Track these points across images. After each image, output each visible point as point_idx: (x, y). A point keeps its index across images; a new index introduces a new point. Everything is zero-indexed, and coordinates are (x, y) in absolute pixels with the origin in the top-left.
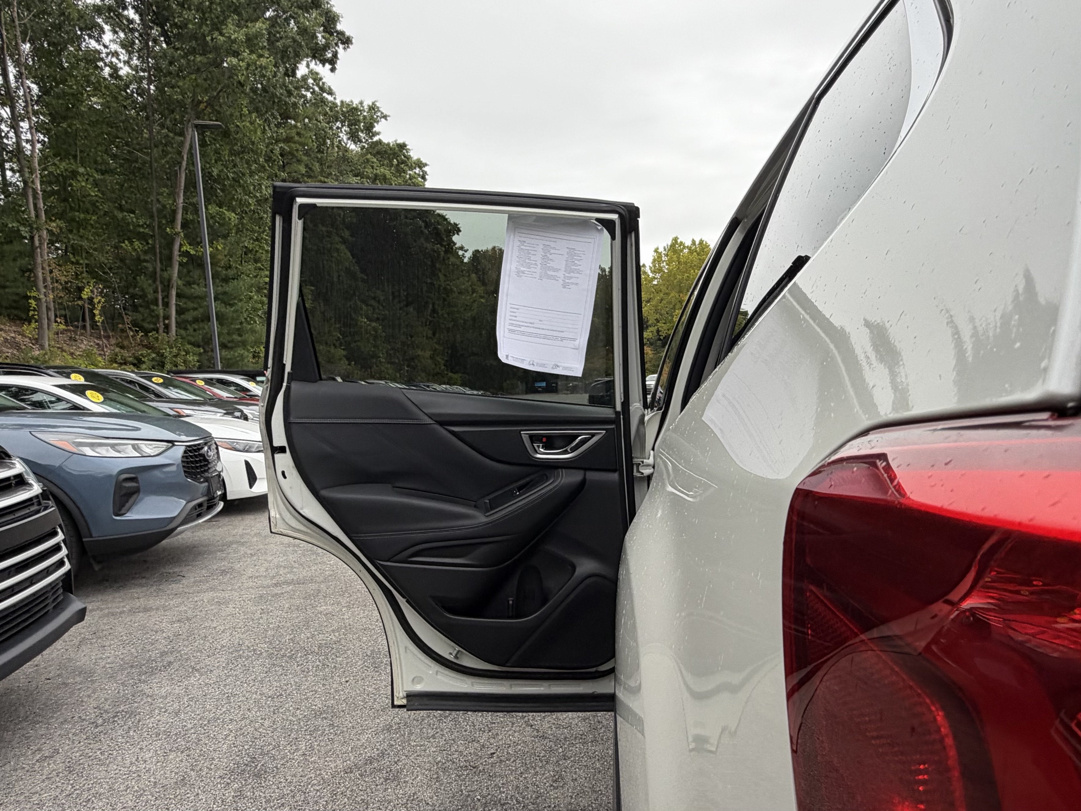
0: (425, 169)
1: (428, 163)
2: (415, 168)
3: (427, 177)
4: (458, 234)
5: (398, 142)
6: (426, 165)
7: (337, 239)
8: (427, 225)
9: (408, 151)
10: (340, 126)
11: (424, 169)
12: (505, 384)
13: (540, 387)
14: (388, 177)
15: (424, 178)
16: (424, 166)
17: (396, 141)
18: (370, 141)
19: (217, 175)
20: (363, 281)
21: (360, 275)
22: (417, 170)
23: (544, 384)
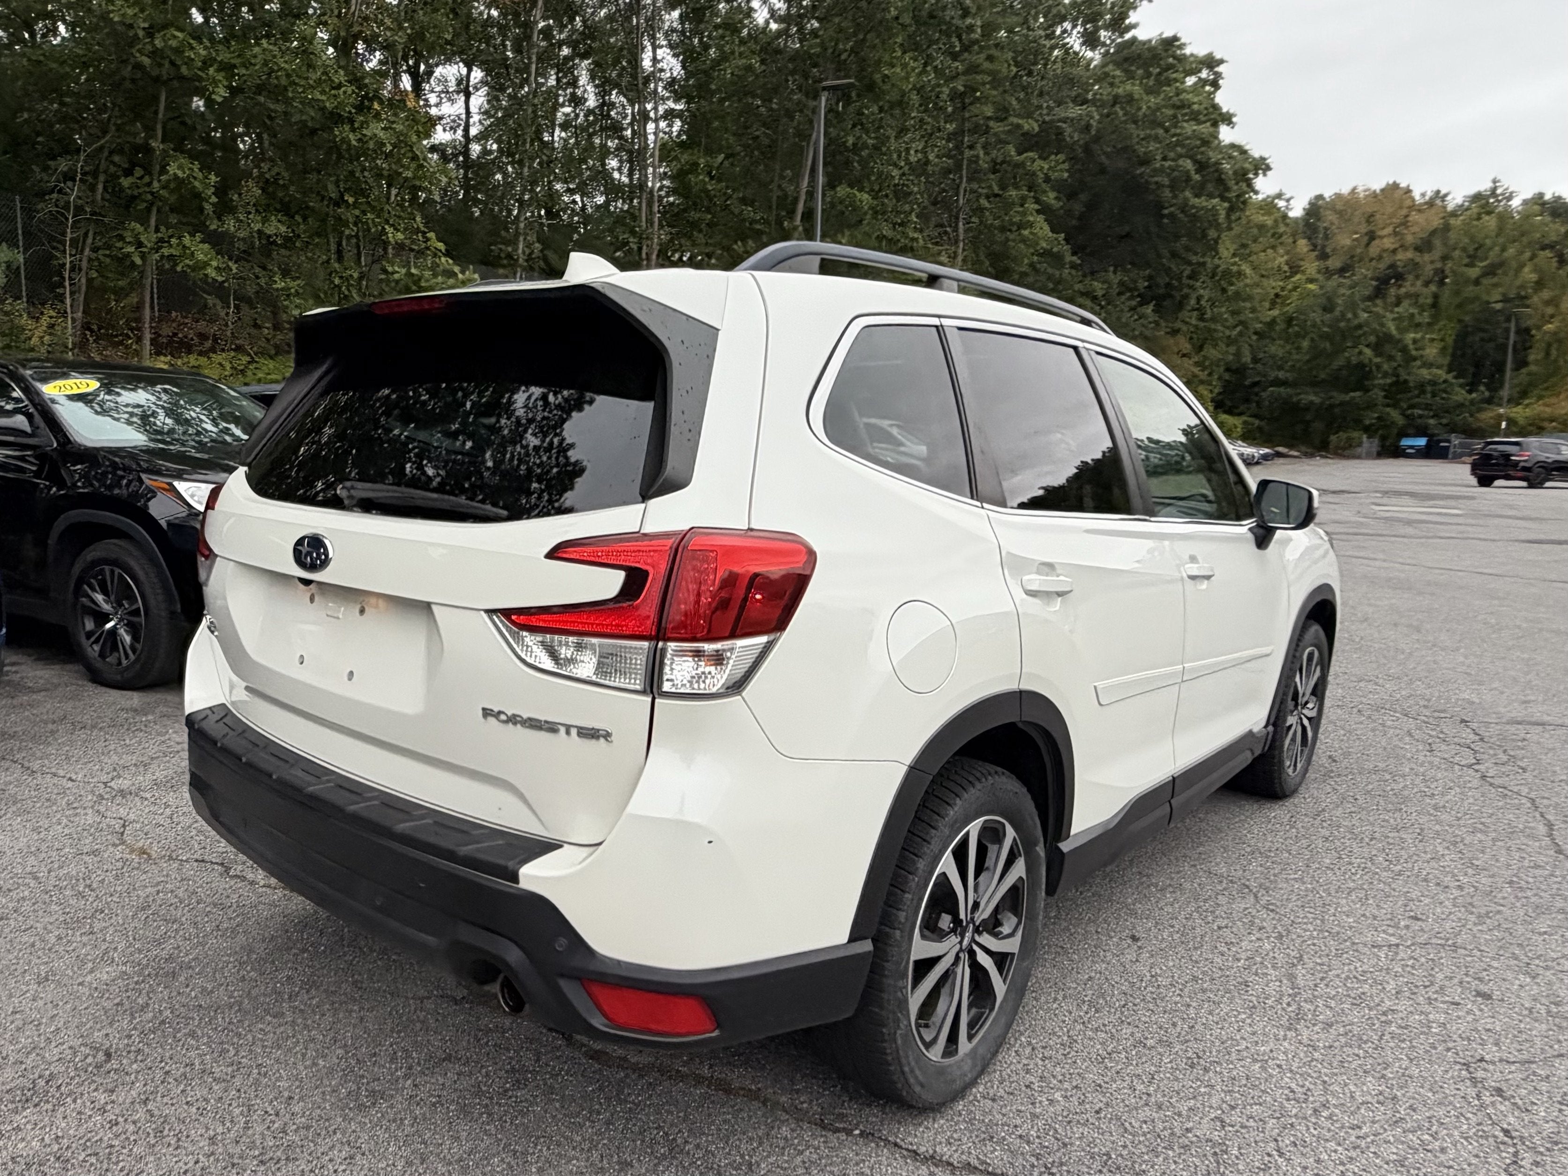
0: (1220, 69)
1: (1225, 58)
2: (1200, 71)
3: (1221, 82)
4: (1265, 175)
5: (1164, 36)
6: (1221, 62)
7: (1032, 206)
8: (1201, 166)
9: (1182, 47)
10: (1069, 28)
11: (1216, 69)
12: (1333, 438)
13: (1411, 447)
14: (1136, 96)
15: (1215, 85)
16: (1218, 65)
17: (1162, 34)
18: (1119, 40)
19: (854, 144)
20: (1073, 266)
21: (1069, 258)
22: (1204, 74)
23: (1422, 442)
